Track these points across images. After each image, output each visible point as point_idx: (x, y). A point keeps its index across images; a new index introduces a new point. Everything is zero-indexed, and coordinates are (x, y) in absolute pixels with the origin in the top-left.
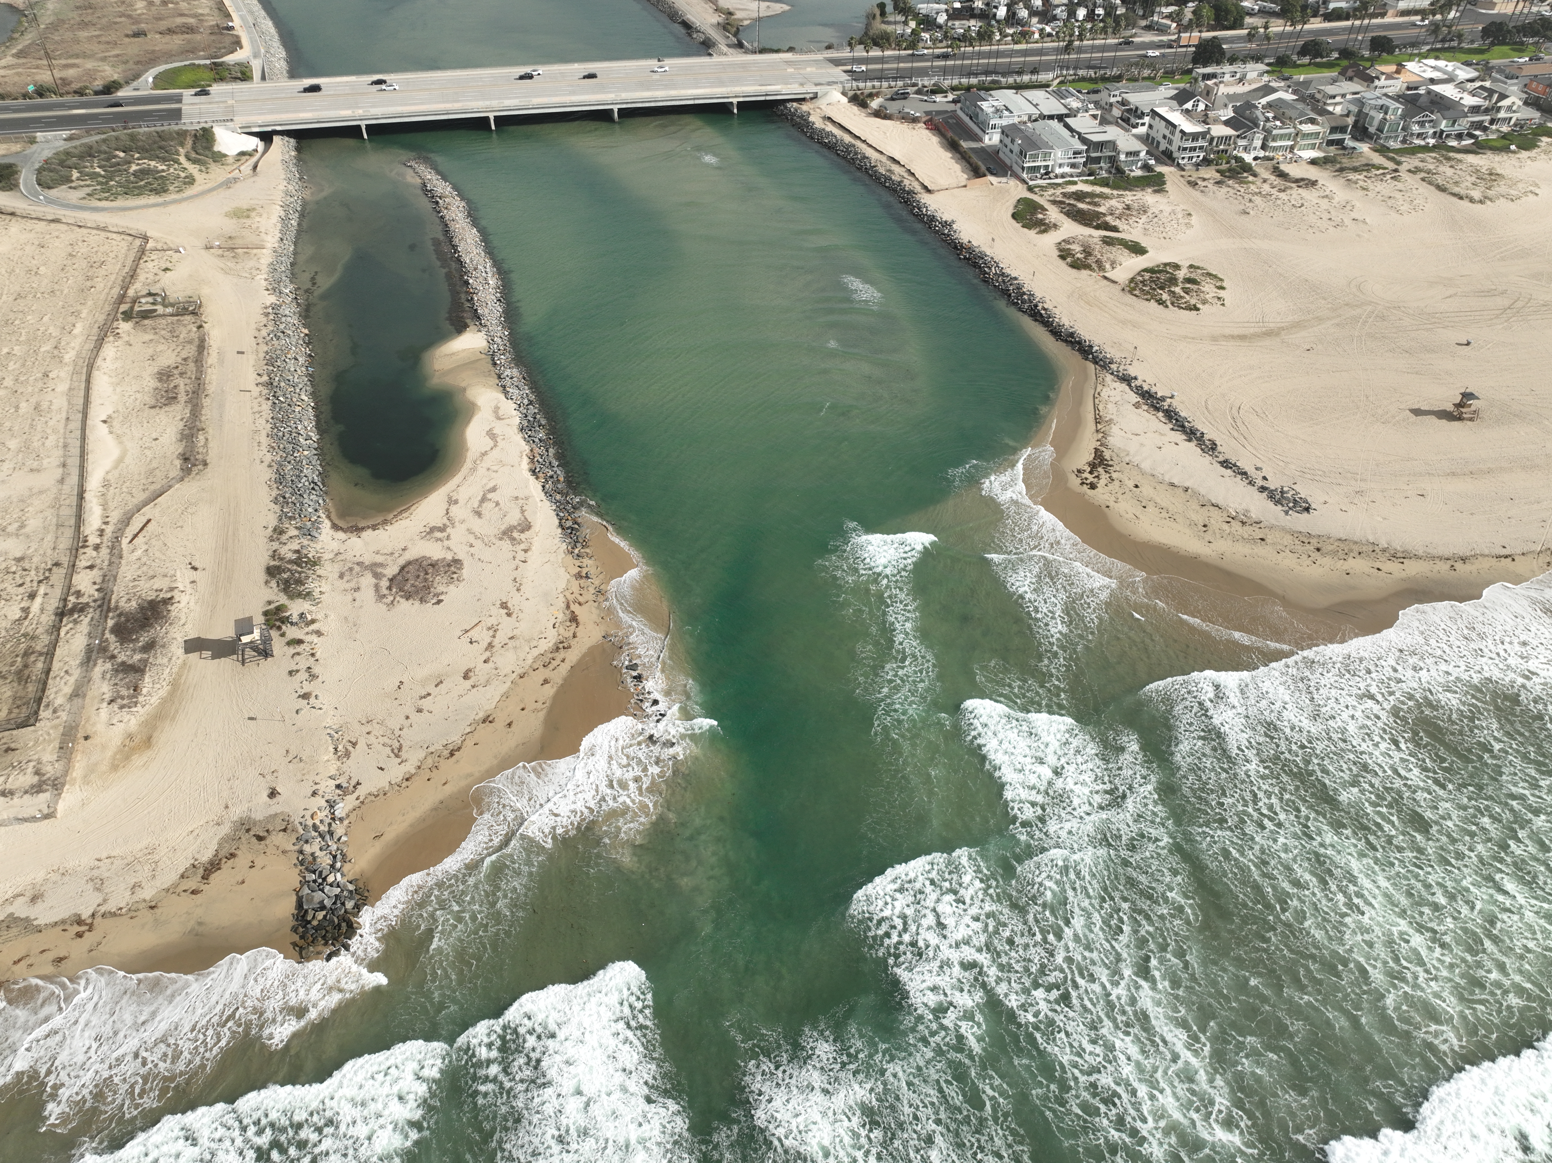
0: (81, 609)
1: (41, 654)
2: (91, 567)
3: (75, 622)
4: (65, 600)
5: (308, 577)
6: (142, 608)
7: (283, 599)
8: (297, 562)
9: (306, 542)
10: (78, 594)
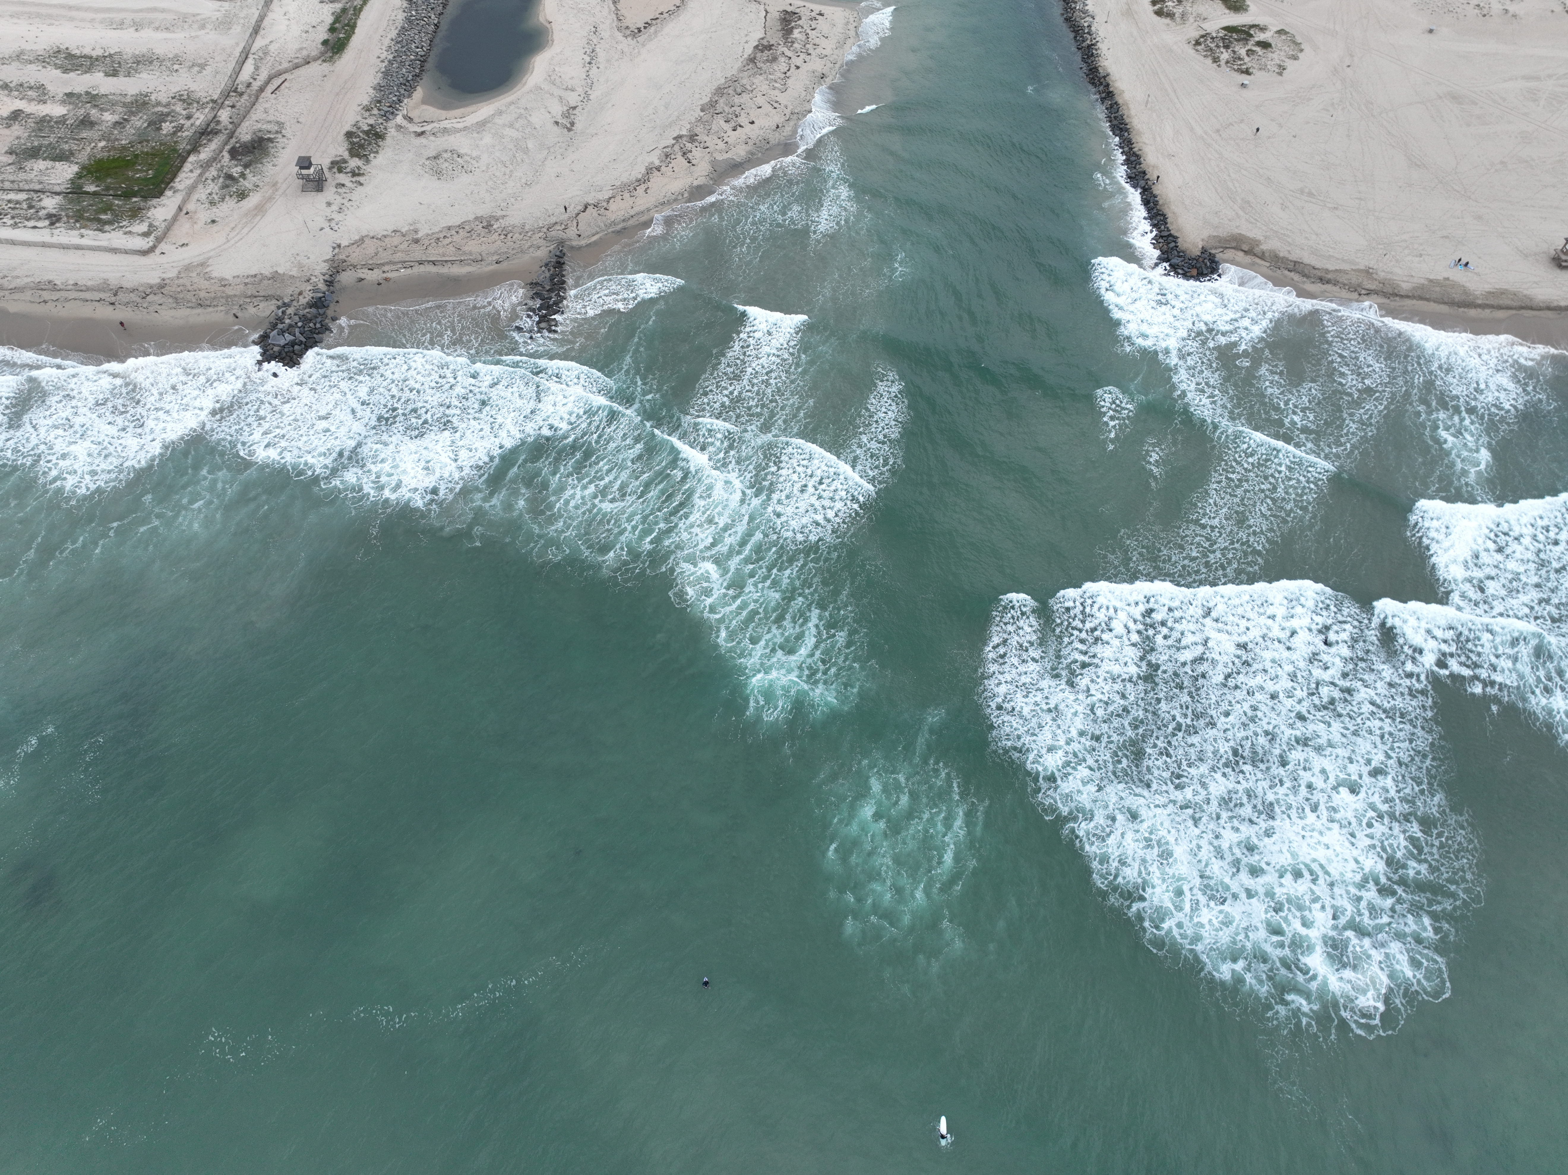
0: (216, 133)
1: (180, 155)
2: (233, 107)
3: (209, 140)
4: (208, 125)
5: (370, 144)
6: (253, 141)
7: (346, 155)
8: (367, 133)
9: (380, 121)
10: (218, 122)
